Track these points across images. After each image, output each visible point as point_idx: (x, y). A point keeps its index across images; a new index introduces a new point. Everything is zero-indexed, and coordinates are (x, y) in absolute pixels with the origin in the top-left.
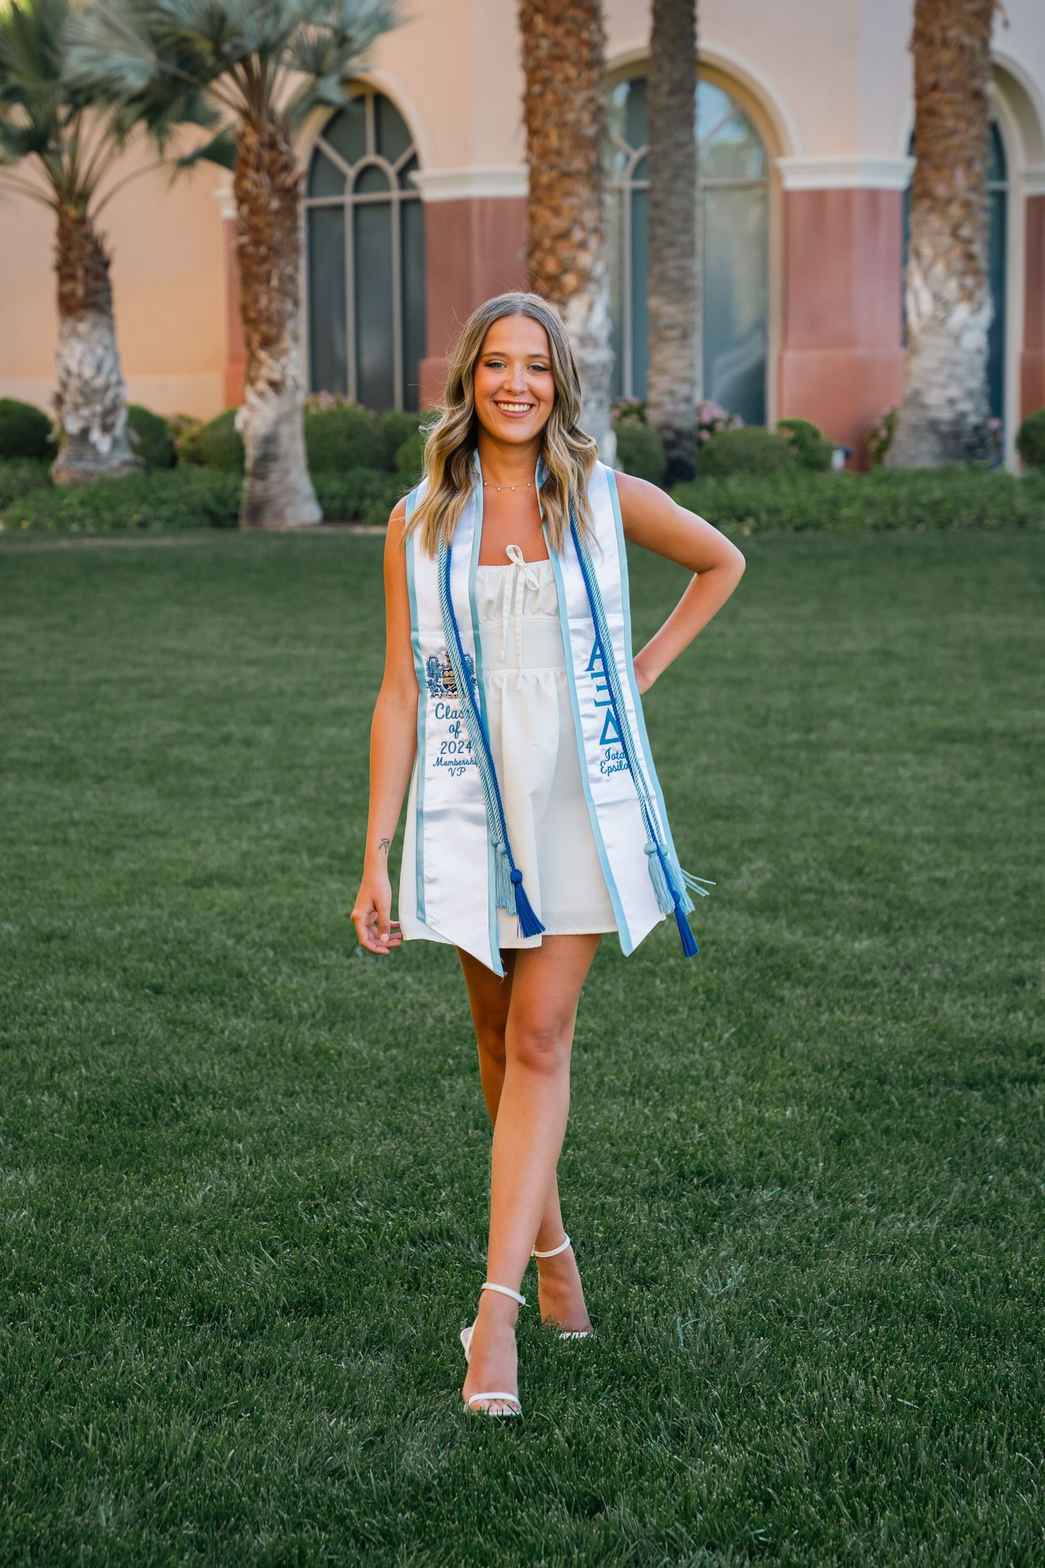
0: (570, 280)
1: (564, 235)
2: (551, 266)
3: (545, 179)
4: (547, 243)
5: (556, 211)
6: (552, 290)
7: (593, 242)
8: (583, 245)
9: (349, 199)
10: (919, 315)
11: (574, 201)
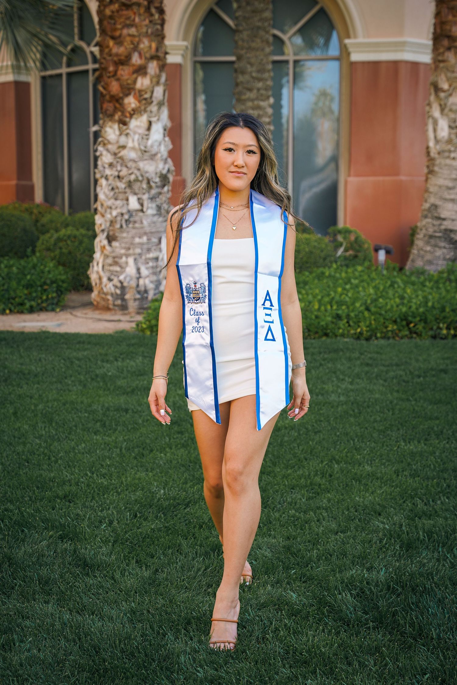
0: (131, 102)
1: (124, 61)
2: (115, 87)
3: (108, 12)
4: (111, 69)
5: (118, 40)
6: (116, 109)
7: (153, 67)
8: (141, 70)
9: (64, 70)
10: (437, 141)
11: (133, 31)
